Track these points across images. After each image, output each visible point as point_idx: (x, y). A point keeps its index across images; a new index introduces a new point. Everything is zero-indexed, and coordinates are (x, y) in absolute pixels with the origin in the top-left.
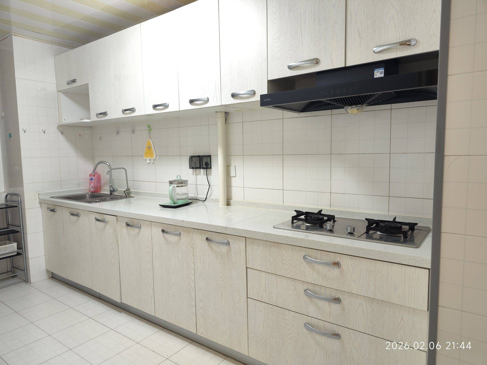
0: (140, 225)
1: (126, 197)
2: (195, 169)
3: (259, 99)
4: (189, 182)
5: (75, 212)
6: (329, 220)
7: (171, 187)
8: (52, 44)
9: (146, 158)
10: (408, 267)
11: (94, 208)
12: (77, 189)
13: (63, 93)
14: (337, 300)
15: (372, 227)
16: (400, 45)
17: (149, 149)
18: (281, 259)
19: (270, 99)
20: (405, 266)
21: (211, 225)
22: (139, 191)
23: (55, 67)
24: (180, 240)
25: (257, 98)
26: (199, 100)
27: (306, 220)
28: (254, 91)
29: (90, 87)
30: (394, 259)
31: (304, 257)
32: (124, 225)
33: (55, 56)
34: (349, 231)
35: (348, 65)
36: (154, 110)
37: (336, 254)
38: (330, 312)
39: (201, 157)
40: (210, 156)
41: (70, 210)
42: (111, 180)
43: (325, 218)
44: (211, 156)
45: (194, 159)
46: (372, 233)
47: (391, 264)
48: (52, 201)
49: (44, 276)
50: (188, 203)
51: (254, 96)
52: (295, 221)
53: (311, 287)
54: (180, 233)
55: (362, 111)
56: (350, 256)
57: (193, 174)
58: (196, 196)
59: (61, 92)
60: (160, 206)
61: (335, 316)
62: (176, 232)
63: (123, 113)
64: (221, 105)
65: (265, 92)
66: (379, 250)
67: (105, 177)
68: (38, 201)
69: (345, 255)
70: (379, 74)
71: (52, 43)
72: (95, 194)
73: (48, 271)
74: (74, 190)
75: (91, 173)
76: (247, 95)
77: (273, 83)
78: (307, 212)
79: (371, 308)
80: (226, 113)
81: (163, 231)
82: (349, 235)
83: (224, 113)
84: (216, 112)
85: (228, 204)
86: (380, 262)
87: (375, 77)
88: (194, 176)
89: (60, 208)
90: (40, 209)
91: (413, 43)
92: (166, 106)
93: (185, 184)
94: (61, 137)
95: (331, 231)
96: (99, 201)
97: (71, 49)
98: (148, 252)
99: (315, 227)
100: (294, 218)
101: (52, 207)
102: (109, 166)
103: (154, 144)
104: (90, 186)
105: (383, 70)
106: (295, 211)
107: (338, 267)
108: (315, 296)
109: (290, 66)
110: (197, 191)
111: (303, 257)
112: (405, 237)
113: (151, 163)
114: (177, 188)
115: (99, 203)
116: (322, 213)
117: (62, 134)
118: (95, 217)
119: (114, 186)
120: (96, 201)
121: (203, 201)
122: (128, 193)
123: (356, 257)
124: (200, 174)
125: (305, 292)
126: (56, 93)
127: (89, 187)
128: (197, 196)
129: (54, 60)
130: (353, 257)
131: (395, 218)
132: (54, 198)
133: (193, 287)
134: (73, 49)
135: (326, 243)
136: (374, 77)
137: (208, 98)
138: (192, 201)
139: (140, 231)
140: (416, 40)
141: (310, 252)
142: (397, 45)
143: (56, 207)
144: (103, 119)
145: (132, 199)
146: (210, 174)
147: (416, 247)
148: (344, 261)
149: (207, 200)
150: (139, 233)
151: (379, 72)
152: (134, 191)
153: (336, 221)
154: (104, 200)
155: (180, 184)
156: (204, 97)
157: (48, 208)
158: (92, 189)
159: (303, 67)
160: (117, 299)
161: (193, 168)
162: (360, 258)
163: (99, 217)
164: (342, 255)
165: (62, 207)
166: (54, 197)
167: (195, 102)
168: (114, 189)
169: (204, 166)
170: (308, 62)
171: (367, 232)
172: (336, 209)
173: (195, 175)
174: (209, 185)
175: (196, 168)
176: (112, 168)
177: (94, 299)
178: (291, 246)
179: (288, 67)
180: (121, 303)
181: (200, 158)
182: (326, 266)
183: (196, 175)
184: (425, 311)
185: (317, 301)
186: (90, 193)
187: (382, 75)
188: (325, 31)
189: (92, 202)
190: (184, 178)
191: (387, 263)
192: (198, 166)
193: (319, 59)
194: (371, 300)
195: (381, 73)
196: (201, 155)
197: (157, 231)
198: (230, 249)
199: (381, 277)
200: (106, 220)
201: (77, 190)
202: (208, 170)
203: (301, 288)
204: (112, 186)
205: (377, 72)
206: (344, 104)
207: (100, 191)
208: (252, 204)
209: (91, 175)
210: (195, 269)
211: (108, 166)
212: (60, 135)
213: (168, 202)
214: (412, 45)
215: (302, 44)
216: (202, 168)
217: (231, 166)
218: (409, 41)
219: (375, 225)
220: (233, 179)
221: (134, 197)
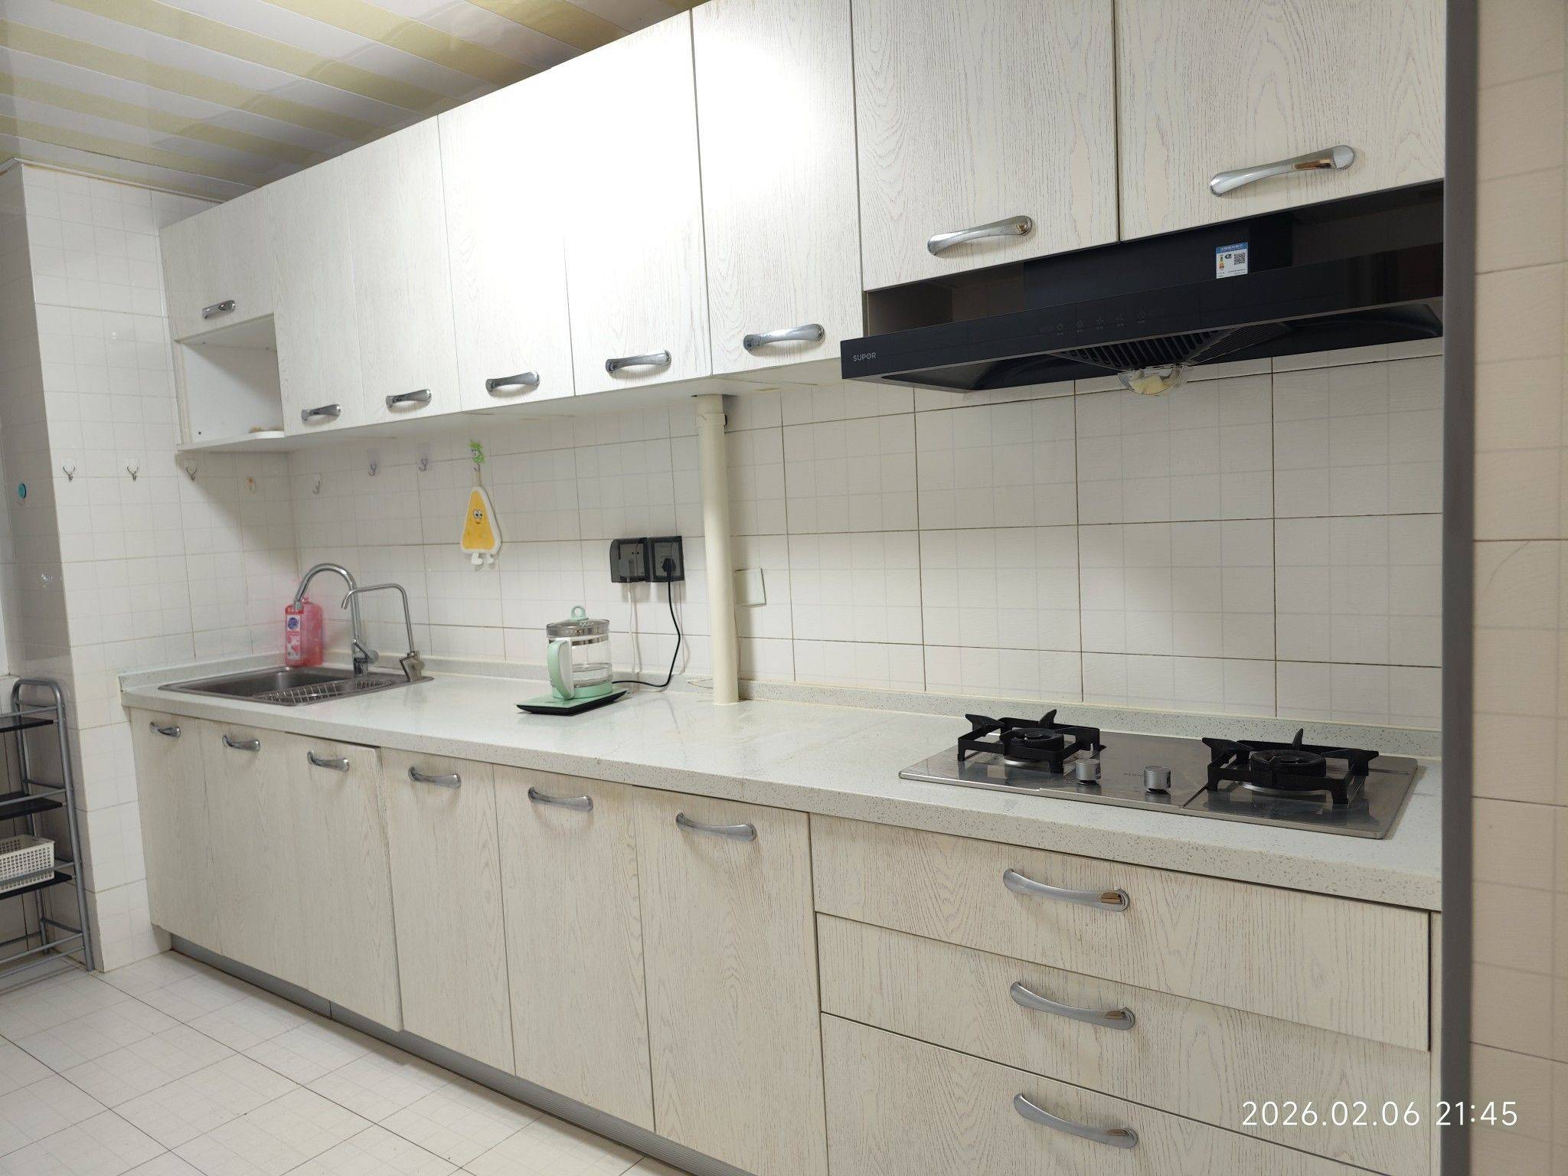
0: (455, 776)
1: (407, 680)
2: (631, 582)
3: (837, 353)
4: (611, 627)
5: (242, 735)
6: (1081, 745)
7: (555, 646)
8: (150, 189)
9: (470, 551)
10: (1359, 905)
11: (304, 721)
12: (246, 657)
13: (190, 345)
14: (1122, 1018)
15: (1224, 766)
16: (1299, 167)
17: (478, 520)
18: (928, 883)
19: (873, 355)
20: (1346, 902)
21: (692, 775)
22: (450, 659)
23: (164, 262)
24: (591, 823)
25: (830, 351)
26: (636, 361)
27: (1006, 748)
28: (819, 327)
29: (279, 324)
30: (1310, 879)
31: (1006, 877)
32: (405, 775)
33: (163, 226)
34: (1151, 785)
35: (1129, 235)
36: (492, 395)
37: (1116, 865)
38: (1101, 1057)
39: (650, 544)
40: (678, 540)
41: (225, 729)
42: (356, 625)
43: (1070, 739)
44: (681, 540)
45: (626, 550)
46: (1225, 787)
47: (1299, 895)
48: (166, 701)
49: (147, 946)
50: (610, 695)
51: (820, 345)
52: (968, 753)
53: (1033, 976)
54: (589, 799)
55: (1177, 386)
56: (1163, 872)
57: (625, 599)
58: (637, 671)
59: (184, 344)
60: (522, 711)
61: (1115, 1067)
62: (578, 799)
63: (390, 407)
64: (712, 377)
65: (856, 332)
66: (1256, 850)
67: (336, 616)
68: (118, 701)
69: (1143, 869)
70: (1231, 264)
71: (150, 184)
72: (306, 671)
73: (157, 930)
74: (236, 661)
75: (291, 602)
76: (795, 342)
77: (879, 302)
78: (1003, 720)
79: (1238, 1044)
80: (728, 400)
81: (532, 794)
82: (1151, 797)
83: (721, 398)
84: (696, 396)
85: (743, 695)
86: (1263, 889)
87: (1221, 274)
88: (629, 606)
89: (192, 721)
90: (126, 725)
91: (1340, 160)
92: (529, 382)
93: (598, 633)
94: (190, 491)
95: (1092, 785)
96: (318, 698)
97: (213, 204)
98: (487, 865)
99: (1036, 772)
100: (966, 742)
101: (166, 721)
102: (350, 579)
103: (492, 503)
104: (289, 646)
105: (1245, 251)
106: (968, 717)
107: (1121, 907)
108: (1047, 1004)
109: (936, 243)
110: (639, 654)
111: (1004, 877)
112: (1340, 800)
113: (486, 568)
114: (574, 647)
115: (319, 704)
116: (1057, 720)
117: (193, 478)
118: (310, 753)
119: (365, 644)
120: (312, 699)
121: (661, 686)
122: (413, 667)
123: (1180, 875)
124: (647, 598)
125: (1014, 993)
126: (169, 346)
127: (286, 648)
128: (641, 669)
129: (160, 240)
130: (1172, 874)
131: (1300, 734)
132: (172, 690)
133: (640, 980)
134: (221, 203)
135: (1078, 829)
136: (1215, 277)
137: (667, 354)
138: (624, 690)
139: (456, 796)
140: (1351, 148)
141: (1025, 859)
142: (1289, 167)
143: (180, 722)
144: (326, 427)
145: (425, 685)
146: (681, 598)
147: (1379, 835)
148: (1142, 888)
149: (672, 681)
150: (454, 801)
151: (1233, 257)
152: (433, 660)
153: (1103, 747)
154: (335, 693)
155: (584, 633)
156: (656, 351)
157: (152, 724)
158: (295, 656)
159: (979, 245)
160: (388, 1020)
161: (623, 580)
162: (1195, 878)
163: (322, 751)
164: (1134, 868)
165: (197, 721)
166: (173, 687)
167: (626, 368)
168: (366, 655)
169: (661, 572)
170: (995, 230)
171: (1211, 787)
172: (1100, 705)
173: (630, 601)
174: (679, 634)
175: (634, 579)
176: (359, 585)
177: (313, 1020)
178: (961, 841)
179: (929, 246)
180: (403, 1031)
181: (647, 545)
182: (1081, 904)
183: (635, 601)
184: (1420, 1052)
185: (1053, 1020)
186: (288, 669)
187: (1243, 269)
188: (1047, 126)
189: (298, 701)
190: (594, 615)
191: (1286, 892)
192: (640, 571)
193: (1033, 218)
194: (1239, 1016)
195: (1238, 261)
196: (649, 535)
197: (513, 795)
198: (757, 850)
199: (1269, 941)
200: (346, 761)
201: (247, 659)
202: (675, 586)
203: (1001, 978)
204: (361, 646)
205: (1226, 257)
206: (1118, 361)
207: (321, 660)
208: (823, 692)
209: (289, 610)
210: (643, 919)
211: (346, 579)
212: (185, 481)
213: (545, 695)
214: (1339, 166)
215: (973, 170)
216: (652, 579)
217: (748, 572)
218: (1329, 153)
219: (1234, 758)
220: (757, 614)
221: (431, 679)
